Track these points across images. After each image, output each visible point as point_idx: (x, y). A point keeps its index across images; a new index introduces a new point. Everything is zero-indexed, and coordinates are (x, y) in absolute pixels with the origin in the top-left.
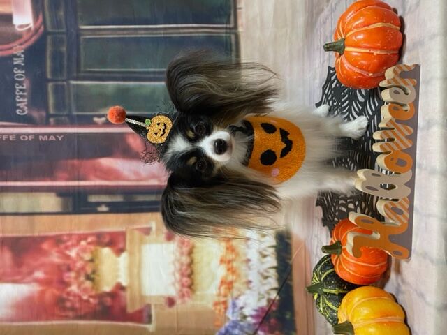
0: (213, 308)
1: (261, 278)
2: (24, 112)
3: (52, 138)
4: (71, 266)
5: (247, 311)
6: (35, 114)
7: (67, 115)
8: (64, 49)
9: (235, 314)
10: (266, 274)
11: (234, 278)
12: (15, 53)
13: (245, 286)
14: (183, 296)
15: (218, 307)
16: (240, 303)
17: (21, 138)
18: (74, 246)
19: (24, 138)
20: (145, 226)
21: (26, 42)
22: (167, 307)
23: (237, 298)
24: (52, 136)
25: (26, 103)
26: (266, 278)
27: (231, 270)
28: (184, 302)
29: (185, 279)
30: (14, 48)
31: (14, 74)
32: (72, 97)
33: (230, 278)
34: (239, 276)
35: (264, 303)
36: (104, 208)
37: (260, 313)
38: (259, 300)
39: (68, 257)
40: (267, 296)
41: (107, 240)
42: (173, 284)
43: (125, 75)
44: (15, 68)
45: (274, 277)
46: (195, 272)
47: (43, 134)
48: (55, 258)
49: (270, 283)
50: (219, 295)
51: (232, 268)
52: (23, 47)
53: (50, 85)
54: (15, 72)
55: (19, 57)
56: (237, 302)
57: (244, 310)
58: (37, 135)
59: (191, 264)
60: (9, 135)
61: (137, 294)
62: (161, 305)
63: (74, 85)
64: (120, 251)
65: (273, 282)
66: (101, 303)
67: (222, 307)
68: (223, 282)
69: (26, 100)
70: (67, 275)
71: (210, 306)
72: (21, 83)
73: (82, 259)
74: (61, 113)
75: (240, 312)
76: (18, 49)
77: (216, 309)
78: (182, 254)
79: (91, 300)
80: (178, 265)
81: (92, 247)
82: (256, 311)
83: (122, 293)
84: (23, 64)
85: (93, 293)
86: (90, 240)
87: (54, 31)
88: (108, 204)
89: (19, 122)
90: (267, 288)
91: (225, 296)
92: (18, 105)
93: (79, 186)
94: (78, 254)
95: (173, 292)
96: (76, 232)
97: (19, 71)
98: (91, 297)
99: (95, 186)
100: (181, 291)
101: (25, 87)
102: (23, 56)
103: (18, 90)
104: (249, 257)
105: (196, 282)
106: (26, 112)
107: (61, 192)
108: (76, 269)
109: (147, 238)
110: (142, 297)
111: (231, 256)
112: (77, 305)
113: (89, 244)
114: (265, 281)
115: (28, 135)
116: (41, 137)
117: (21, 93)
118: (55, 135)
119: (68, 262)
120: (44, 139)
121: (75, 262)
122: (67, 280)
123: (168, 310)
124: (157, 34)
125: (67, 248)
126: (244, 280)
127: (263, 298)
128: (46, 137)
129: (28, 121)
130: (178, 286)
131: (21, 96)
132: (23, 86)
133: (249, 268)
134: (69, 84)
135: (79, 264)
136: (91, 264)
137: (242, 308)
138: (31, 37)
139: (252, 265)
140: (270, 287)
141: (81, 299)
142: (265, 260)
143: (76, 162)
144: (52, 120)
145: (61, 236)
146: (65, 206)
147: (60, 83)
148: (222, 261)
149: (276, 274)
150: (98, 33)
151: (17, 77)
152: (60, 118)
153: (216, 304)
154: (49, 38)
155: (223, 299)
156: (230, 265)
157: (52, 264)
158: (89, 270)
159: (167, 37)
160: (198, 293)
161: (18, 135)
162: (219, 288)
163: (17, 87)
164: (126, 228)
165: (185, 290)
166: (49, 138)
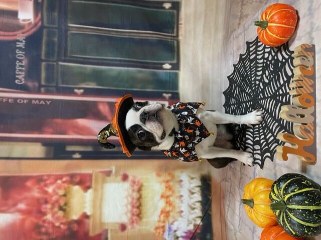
0: (155, 232)
1: (190, 210)
2: (21, 82)
3: (42, 102)
4: (48, 199)
5: (179, 234)
6: (30, 84)
7: (54, 87)
8: (56, 39)
9: (170, 236)
10: (193, 206)
11: (171, 208)
12: (18, 38)
13: (178, 214)
14: (133, 222)
15: (158, 231)
16: (174, 227)
17: (18, 101)
18: (52, 184)
19: (20, 101)
20: (107, 169)
21: (27, 31)
22: (120, 231)
23: (172, 224)
24: (42, 101)
25: (23, 76)
26: (193, 209)
27: (169, 203)
28: (133, 227)
29: (135, 210)
30: (18, 35)
31: (17, 54)
32: (59, 74)
33: (168, 209)
34: (174, 207)
35: (191, 227)
36: (77, 156)
37: (188, 234)
38: (188, 225)
39: (46, 192)
40: (193, 222)
41: (77, 179)
42: (126, 214)
43: (99, 61)
44: (18, 50)
45: (199, 208)
46: (143, 204)
47: (36, 99)
48: (36, 193)
49: (196, 213)
50: (159, 221)
51: (169, 201)
52: (25, 35)
53: (43, 64)
54: (17, 52)
55: (22, 42)
56: (172, 226)
57: (177, 233)
58: (30, 100)
59: (139, 198)
60: (8, 98)
61: (98, 221)
62: (116, 230)
63: (61, 65)
64: (86, 188)
65: (198, 212)
66: (69, 229)
67: (161, 230)
68: (162, 212)
69: (23, 73)
70: (44, 206)
71: (152, 230)
72: (21, 61)
73: (57, 194)
74: (50, 85)
75: (174, 234)
76: (21, 36)
77: (156, 232)
78: (133, 191)
79: (62, 226)
80: (130, 199)
81: (66, 185)
82: (186, 233)
83: (87, 221)
84: (23, 47)
85: (64, 221)
86: (64, 179)
87: (49, 25)
88: (80, 153)
89: (17, 89)
90: (194, 216)
91: (164, 222)
92: (17, 76)
93: (59, 139)
94: (54, 191)
95: (125, 219)
96: (55, 173)
97: (20, 52)
98: (62, 223)
99: (72, 139)
100: (132, 218)
101: (23, 64)
102: (24, 41)
103: (18, 66)
104: (182, 194)
105: (143, 212)
106: (23, 82)
107: (45, 143)
108: (52, 202)
109: (108, 178)
110: (102, 224)
111: (168, 193)
112: (51, 230)
113: (64, 182)
114: (192, 212)
115: (24, 99)
116: (33, 101)
117: (20, 68)
118: (45, 100)
119: (46, 196)
120: (35, 103)
121: (52, 196)
122: (43, 210)
123: (121, 234)
124: (124, 35)
125: (46, 185)
126: (178, 210)
127: (191, 223)
128: (38, 101)
129: (24, 89)
130: (129, 215)
131: (20, 70)
132: (22, 63)
133: (182, 202)
134: (58, 64)
135: (54, 198)
136: (64, 198)
137: (175, 231)
138: (32, 28)
139: (184, 200)
140: (196, 216)
141: (54, 226)
142: (193, 196)
143: (59, 121)
144: (43, 89)
145: (42, 176)
146: (47, 153)
147: (51, 63)
148: (162, 196)
149: (201, 206)
150: (82, 30)
151: (18, 56)
152: (49, 88)
153: (157, 228)
154: (45, 31)
155: (162, 224)
156: (168, 200)
157: (33, 198)
158: (62, 203)
159: (130, 38)
160: (144, 220)
161: (16, 99)
162: (160, 217)
163: (18, 64)
164: (93, 171)
165: (135, 218)
166: (39, 102)
